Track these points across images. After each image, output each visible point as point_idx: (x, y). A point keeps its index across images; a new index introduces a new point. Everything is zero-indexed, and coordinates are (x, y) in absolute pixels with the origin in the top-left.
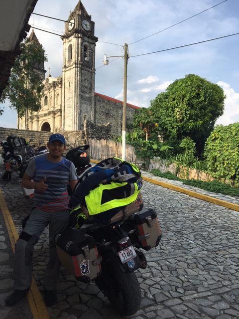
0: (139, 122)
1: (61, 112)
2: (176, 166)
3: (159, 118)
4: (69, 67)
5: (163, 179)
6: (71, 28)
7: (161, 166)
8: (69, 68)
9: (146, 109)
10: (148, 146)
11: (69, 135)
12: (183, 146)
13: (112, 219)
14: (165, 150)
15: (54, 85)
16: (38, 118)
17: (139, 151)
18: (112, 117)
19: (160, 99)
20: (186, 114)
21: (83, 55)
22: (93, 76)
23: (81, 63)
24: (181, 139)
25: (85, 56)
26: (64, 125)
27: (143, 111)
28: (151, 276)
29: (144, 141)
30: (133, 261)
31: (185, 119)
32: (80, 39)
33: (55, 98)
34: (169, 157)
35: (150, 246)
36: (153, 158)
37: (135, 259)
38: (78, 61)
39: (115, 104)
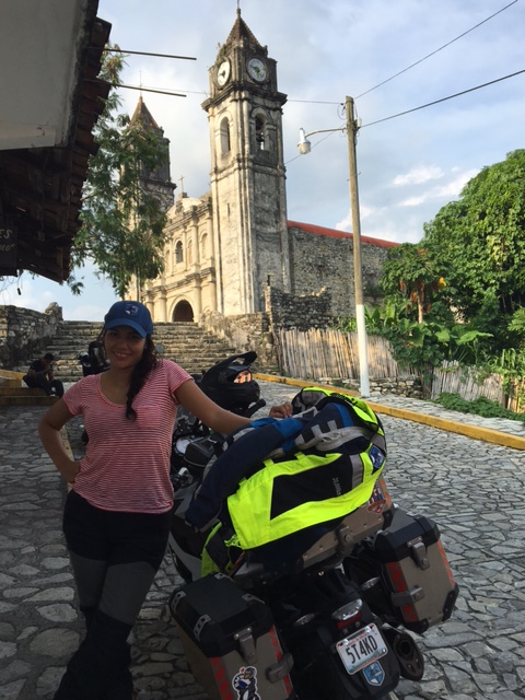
0: (397, 279)
1: (214, 274)
2: (503, 381)
3: (446, 264)
4: (224, 169)
5: (469, 416)
6: (222, 81)
7: (464, 382)
8: (225, 172)
9: (412, 246)
10: (426, 337)
11: (233, 325)
12: (517, 328)
13: (305, 557)
14: (471, 343)
15: (196, 214)
16: (165, 292)
17: (403, 350)
18: (334, 273)
19: (447, 219)
20: (516, 247)
21: (254, 138)
22: (282, 184)
23: (252, 157)
24: (511, 311)
25: (260, 140)
26: (222, 303)
27: (405, 252)
28: (446, 691)
29: (415, 325)
30: (379, 667)
31: (517, 261)
32: (245, 104)
33: (198, 243)
34: (483, 359)
35: (425, 620)
36: (440, 365)
37: (383, 661)
38: (243, 153)
39: (338, 242)
